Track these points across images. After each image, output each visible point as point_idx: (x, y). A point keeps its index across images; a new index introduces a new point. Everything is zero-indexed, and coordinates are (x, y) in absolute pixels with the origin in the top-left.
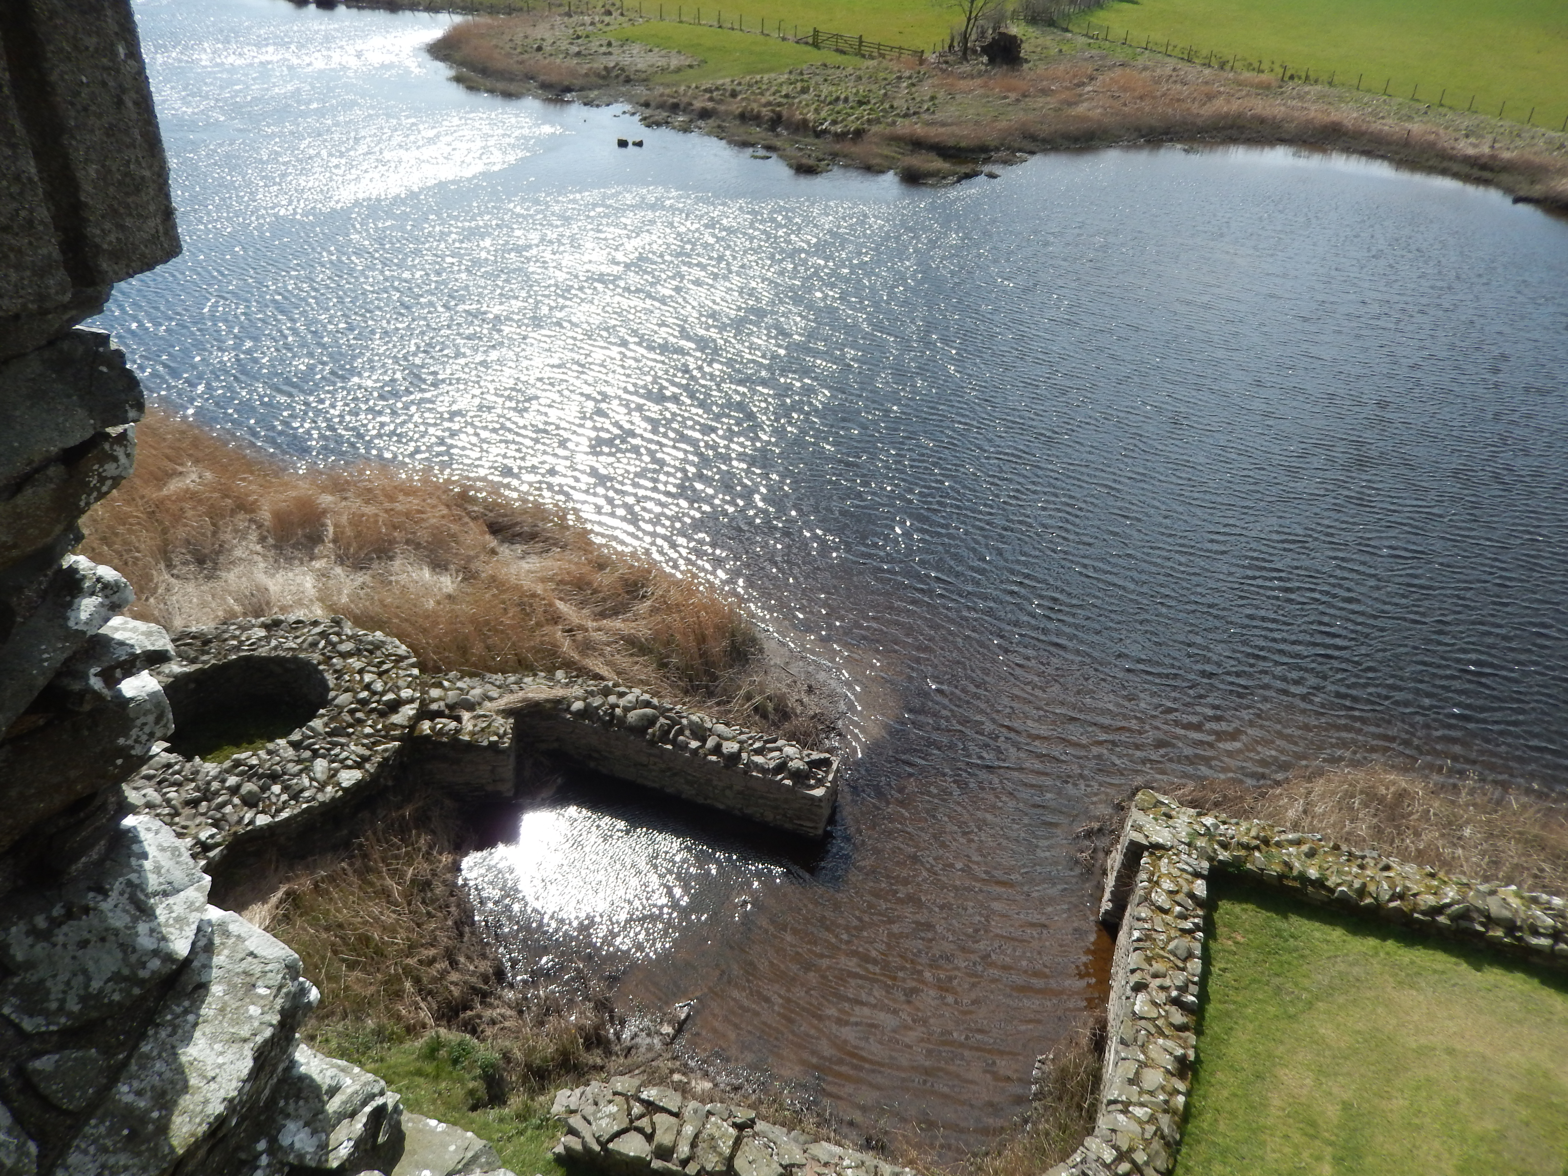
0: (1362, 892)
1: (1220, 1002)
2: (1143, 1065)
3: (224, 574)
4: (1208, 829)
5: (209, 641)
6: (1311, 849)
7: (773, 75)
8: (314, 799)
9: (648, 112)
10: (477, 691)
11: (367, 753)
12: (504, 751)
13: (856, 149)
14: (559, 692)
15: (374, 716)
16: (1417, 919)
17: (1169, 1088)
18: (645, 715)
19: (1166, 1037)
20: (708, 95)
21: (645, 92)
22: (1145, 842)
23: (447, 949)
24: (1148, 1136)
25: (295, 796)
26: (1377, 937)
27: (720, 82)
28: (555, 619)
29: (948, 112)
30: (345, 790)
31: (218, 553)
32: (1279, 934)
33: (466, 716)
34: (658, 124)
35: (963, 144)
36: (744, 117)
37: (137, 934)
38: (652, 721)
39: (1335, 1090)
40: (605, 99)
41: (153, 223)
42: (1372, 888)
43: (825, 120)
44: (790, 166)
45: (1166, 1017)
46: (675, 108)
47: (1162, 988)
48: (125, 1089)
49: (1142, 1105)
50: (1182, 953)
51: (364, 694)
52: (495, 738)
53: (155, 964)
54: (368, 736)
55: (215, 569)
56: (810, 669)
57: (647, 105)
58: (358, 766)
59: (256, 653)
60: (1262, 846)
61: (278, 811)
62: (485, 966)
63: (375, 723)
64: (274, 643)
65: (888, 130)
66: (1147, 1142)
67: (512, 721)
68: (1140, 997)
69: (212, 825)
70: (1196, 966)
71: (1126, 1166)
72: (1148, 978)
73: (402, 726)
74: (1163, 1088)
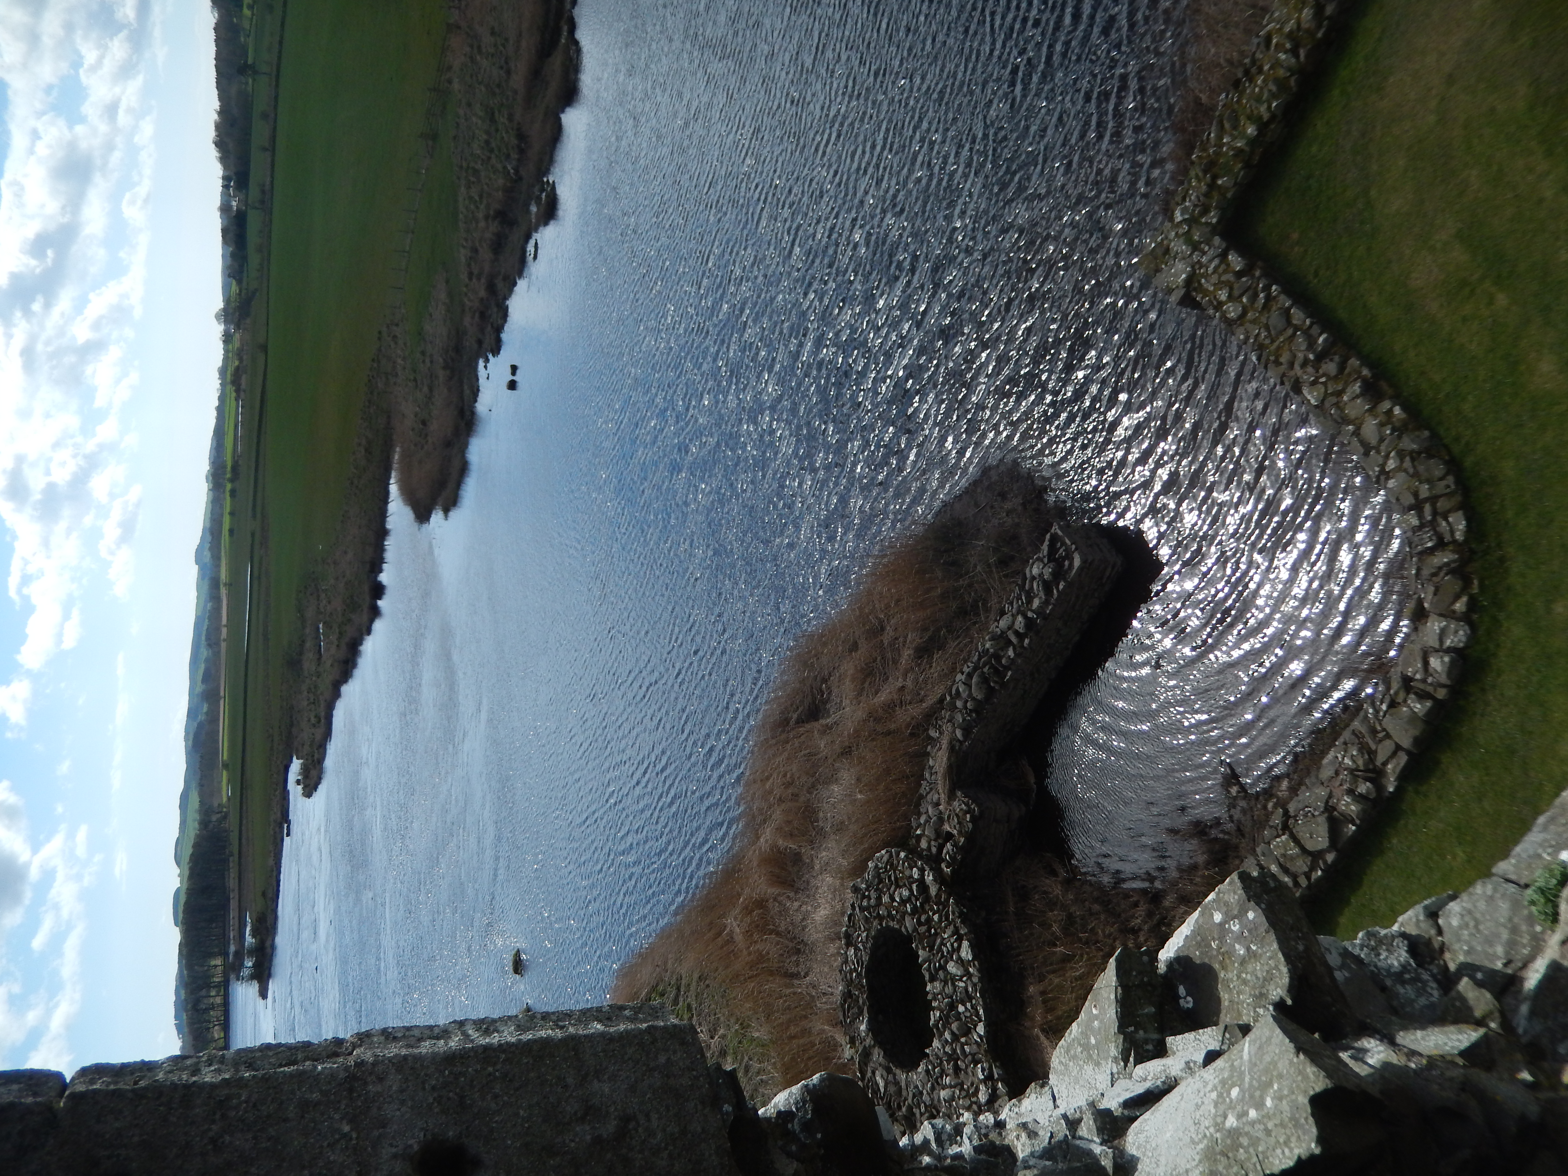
4: (1184, 220)
7: (460, 200)
8: (975, 985)
9: (487, 345)
10: (931, 809)
11: (952, 927)
13: (535, 144)
14: (945, 743)
15: (927, 908)
16: (1324, 34)
17: (1384, 418)
18: (977, 684)
19: (1343, 390)
20: (475, 279)
21: (469, 338)
24: (1411, 471)
25: (970, 998)
27: (463, 260)
30: (975, 958)
31: (794, 936)
32: (1303, 191)
33: (947, 828)
34: (498, 340)
40: (472, 380)
42: (1281, 72)
43: (505, 167)
44: (546, 222)
47: (1304, 365)
50: (1282, 322)
51: (909, 906)
52: (969, 815)
54: (940, 920)
57: (480, 342)
58: (960, 940)
59: (865, 963)
60: (1215, 171)
61: (977, 1015)
63: (932, 909)
64: (860, 946)
65: (520, 101)
66: (1416, 475)
67: (959, 793)
68: (1305, 391)
69: (976, 1065)
70: (1298, 315)
71: (1427, 508)
72: (1292, 373)
73: (940, 889)
74: (1382, 425)
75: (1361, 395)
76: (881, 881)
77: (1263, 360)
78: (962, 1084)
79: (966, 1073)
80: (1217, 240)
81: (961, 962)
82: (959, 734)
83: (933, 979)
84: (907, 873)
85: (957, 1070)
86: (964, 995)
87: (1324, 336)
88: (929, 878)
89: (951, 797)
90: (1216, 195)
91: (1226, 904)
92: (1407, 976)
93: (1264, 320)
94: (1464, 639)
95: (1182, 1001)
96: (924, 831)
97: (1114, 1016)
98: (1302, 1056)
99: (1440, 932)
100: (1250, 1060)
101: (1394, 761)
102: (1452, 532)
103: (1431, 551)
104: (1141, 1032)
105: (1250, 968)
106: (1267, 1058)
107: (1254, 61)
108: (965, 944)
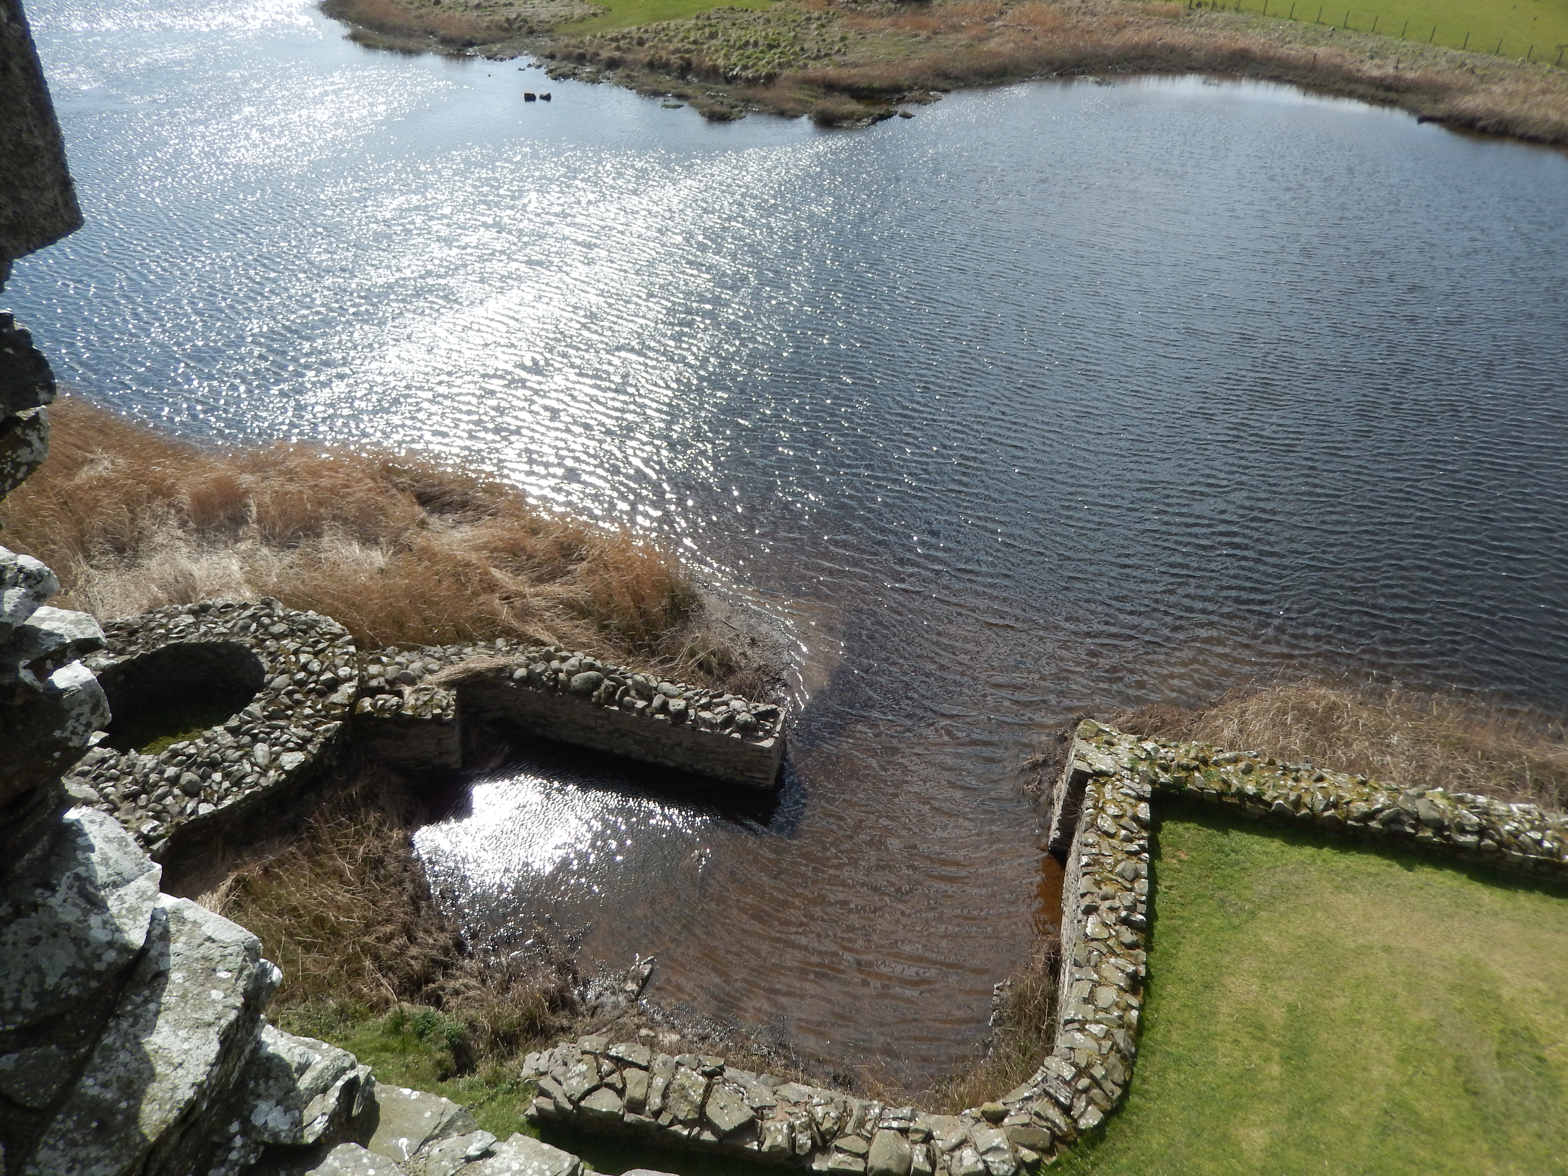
0: (1298, 803)
1: (1168, 918)
2: (1096, 984)
3: (145, 562)
4: (1149, 753)
5: (136, 631)
6: (1247, 766)
7: (680, 21)
8: (257, 784)
9: (553, 64)
10: (417, 665)
11: (309, 734)
12: (448, 723)
13: (767, 95)
14: (500, 660)
15: (313, 696)
16: (1351, 826)
17: (1122, 1004)
18: (589, 678)
19: (1118, 956)
20: (614, 44)
21: (550, 43)
22: (1089, 771)
23: (404, 924)
24: (1104, 1051)
25: (238, 782)
26: (1313, 846)
27: (626, 30)
28: (491, 587)
29: (859, 53)
30: (288, 773)
31: (137, 541)
32: (1220, 850)
33: (407, 690)
34: (566, 77)
35: (876, 85)
36: (652, 66)
37: (89, 927)
38: (597, 684)
39: (1280, 994)
40: (509, 52)
41: (52, 195)
42: (1307, 799)
43: (735, 65)
44: (703, 114)
45: (1117, 937)
46: (581, 59)
47: (1112, 909)
48: (90, 1082)
49: (1098, 1022)
50: (1129, 874)
51: (301, 675)
52: (439, 711)
53: (111, 956)
54: (308, 717)
55: (135, 557)
56: (752, 621)
57: (552, 57)
58: (300, 748)
59: (185, 641)
60: (1202, 766)
61: (221, 799)
62: (444, 939)
63: (314, 703)
64: (203, 629)
65: (800, 74)
66: (1103, 1057)
67: (455, 692)
68: (1092, 919)
70: (1142, 886)
71: (1085, 1082)
74: (1116, 1005)
75: (1127, 974)
76: (305, 632)
79: (134, 810)
81: (274, 758)
82: (520, 673)
83: (233, 731)
84: (338, 661)
85: (133, 797)
86: (239, 775)
87: (1142, 918)
88: (348, 689)
94: (1001, 1172)
96: (389, 664)
101: (850, 1159)
102: (1082, 1115)
108: (300, 756)
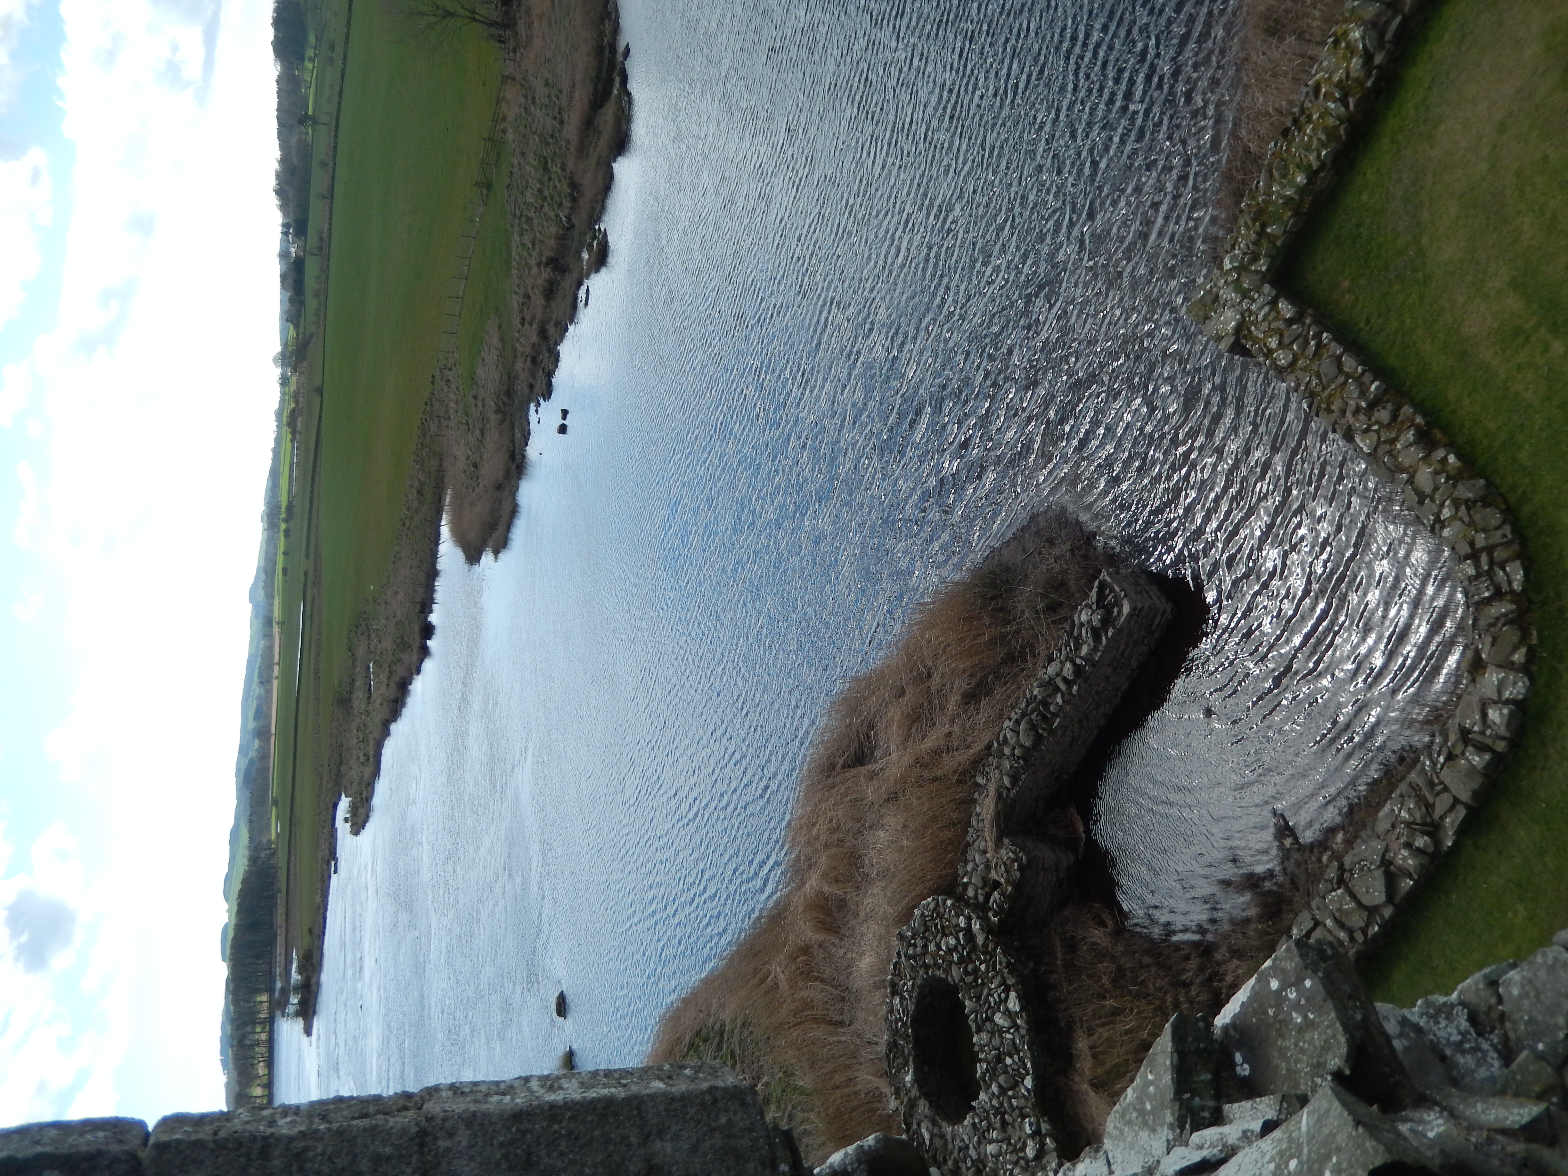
1: (1392, 345)
2: (1411, 480)
7: (513, 247)
8: (1023, 1037)
9: (538, 389)
10: (978, 857)
11: (999, 977)
13: (587, 193)
14: (993, 790)
16: (1373, 84)
17: (1438, 467)
18: (1027, 729)
19: (1397, 438)
21: (520, 382)
22: (1232, 339)
24: (1467, 520)
27: (516, 306)
29: (561, 75)
30: (1022, 1011)
33: (994, 876)
34: (549, 384)
35: (593, 73)
36: (549, 297)
38: (1031, 726)
40: (523, 423)
42: (1331, 121)
43: (557, 214)
45: (1381, 426)
47: (1355, 413)
49: (1442, 505)
50: (1333, 370)
51: (955, 955)
52: (1016, 863)
54: (987, 970)
57: (532, 387)
58: (1007, 990)
59: (911, 1013)
61: (1025, 1068)
63: (979, 959)
66: (1472, 524)
67: (1006, 841)
68: (1358, 439)
69: (1023, 1119)
70: (1349, 363)
71: (1484, 558)
72: (1343, 421)
73: (987, 938)
74: (1436, 473)
75: (1415, 442)
76: (927, 929)
77: (1314, 408)
78: (1009, 1139)
79: (1013, 1127)
80: (1267, 288)
81: (1008, 1013)
82: (1006, 781)
83: (979, 1030)
84: (954, 921)
85: (1004, 1123)
86: (1011, 1047)
87: (1376, 384)
88: (976, 926)
89: (998, 844)
90: (1264, 242)
91: (1283, 971)
92: (1467, 1046)
93: (1315, 367)
94: (1523, 691)
95: (1238, 1069)
96: (970, 879)
97: (1170, 1082)
98: (1361, 1129)
99: (1500, 1000)
100: (1308, 1132)
101: (1453, 814)
102: (1510, 582)
103: (1488, 601)
104: (1197, 1099)
105: (1307, 1037)
106: (1326, 1131)
107: (1302, 111)
108: (1013, 995)
